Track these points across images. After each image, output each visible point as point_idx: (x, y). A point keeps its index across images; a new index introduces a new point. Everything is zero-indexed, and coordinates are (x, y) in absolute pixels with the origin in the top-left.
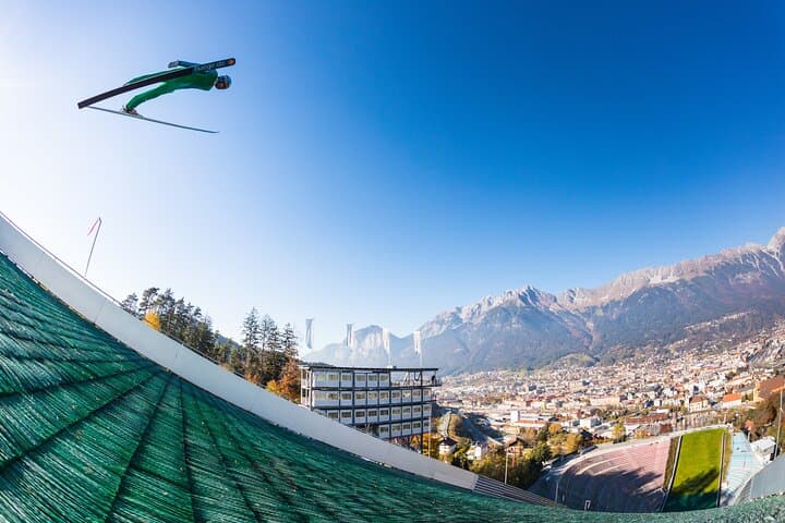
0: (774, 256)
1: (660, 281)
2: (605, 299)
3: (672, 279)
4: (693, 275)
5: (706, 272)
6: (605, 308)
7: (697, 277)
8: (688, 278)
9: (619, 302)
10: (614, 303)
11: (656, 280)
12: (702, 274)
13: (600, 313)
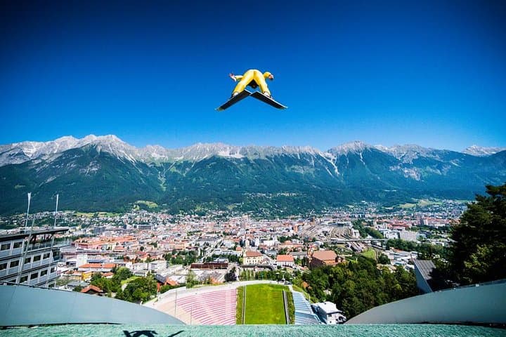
0: (331, 161)
1: (229, 155)
2: (180, 159)
3: (238, 156)
4: (257, 157)
5: (267, 157)
6: (178, 166)
7: (259, 159)
8: (251, 158)
9: (191, 164)
10: (186, 164)
11: (224, 154)
12: (263, 157)
13: (173, 169)
